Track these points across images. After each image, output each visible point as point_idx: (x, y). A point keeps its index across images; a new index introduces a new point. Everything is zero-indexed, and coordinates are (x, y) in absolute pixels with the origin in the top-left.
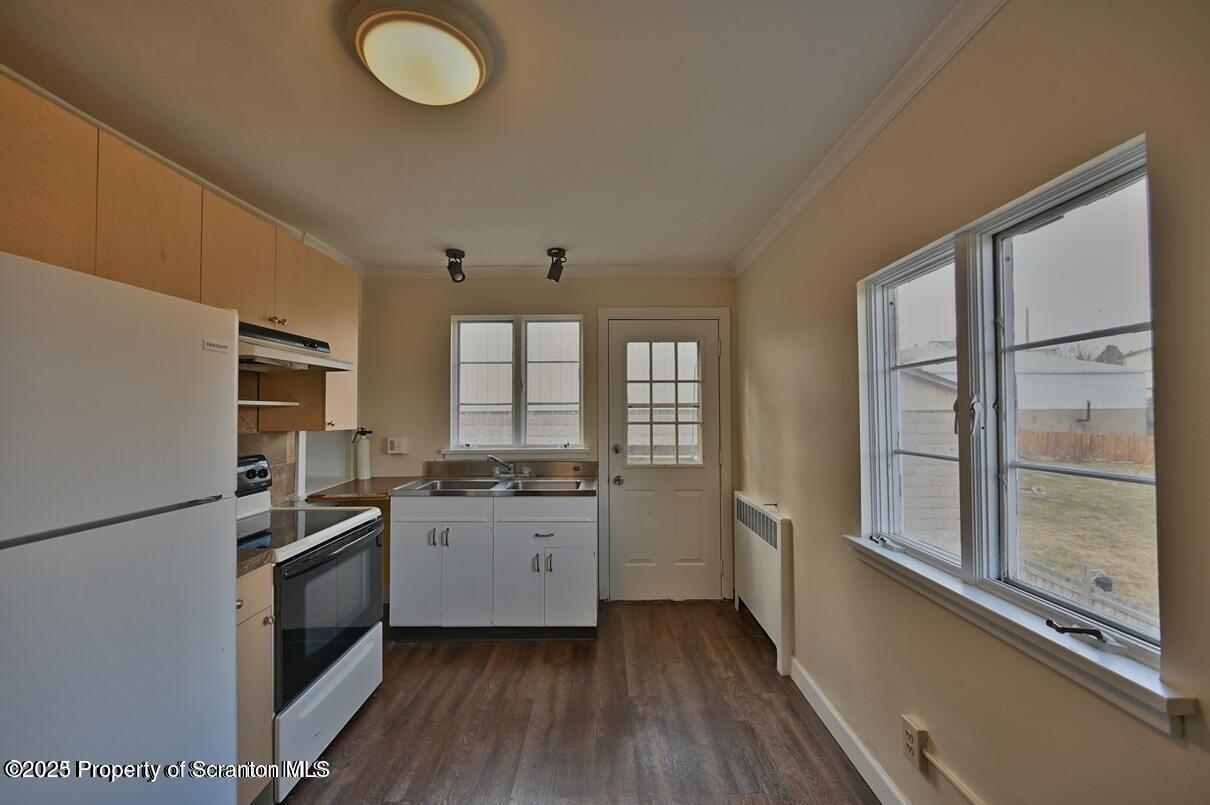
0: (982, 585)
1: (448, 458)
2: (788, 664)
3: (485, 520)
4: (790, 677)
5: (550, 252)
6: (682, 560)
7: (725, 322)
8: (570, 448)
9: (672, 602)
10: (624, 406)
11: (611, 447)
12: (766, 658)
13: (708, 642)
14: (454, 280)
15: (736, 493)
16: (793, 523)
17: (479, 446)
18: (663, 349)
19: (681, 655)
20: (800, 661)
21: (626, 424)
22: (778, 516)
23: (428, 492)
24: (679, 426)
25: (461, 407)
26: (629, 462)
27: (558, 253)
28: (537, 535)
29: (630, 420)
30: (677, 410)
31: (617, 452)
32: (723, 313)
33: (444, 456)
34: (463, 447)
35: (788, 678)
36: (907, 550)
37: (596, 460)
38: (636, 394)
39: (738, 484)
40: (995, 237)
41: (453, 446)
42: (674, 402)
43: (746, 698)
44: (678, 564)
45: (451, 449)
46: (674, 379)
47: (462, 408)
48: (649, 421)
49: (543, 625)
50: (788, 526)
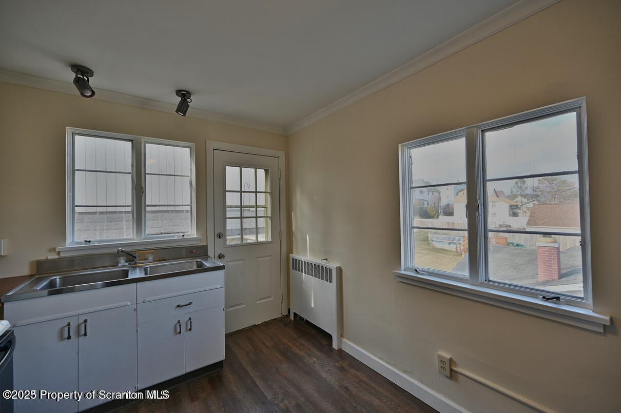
0: (481, 285)
1: (62, 255)
2: (340, 342)
3: (129, 303)
4: (341, 349)
5: (179, 92)
6: (260, 299)
7: (283, 160)
8: (185, 237)
9: (255, 326)
10: (224, 207)
11: (216, 234)
12: (324, 342)
13: (290, 344)
14: (83, 94)
15: (290, 255)
16: (342, 267)
17: (99, 242)
18: (248, 172)
19: (281, 358)
20: (348, 339)
21: (225, 218)
22: (333, 265)
23: (46, 292)
24: (258, 219)
25: (76, 208)
26: (228, 243)
27: (184, 95)
28: (178, 306)
29: (227, 216)
30: (256, 209)
31: (220, 237)
32: (281, 154)
33: (59, 253)
34: (80, 243)
35: (340, 350)
36: (430, 274)
37: (206, 244)
38: (232, 199)
39: (290, 250)
40: (482, 131)
41: (69, 243)
42: (254, 204)
43: (330, 370)
44: (258, 302)
45: (67, 246)
46: (254, 190)
47: (77, 210)
48: (239, 216)
49: (184, 373)
50: (340, 270)
